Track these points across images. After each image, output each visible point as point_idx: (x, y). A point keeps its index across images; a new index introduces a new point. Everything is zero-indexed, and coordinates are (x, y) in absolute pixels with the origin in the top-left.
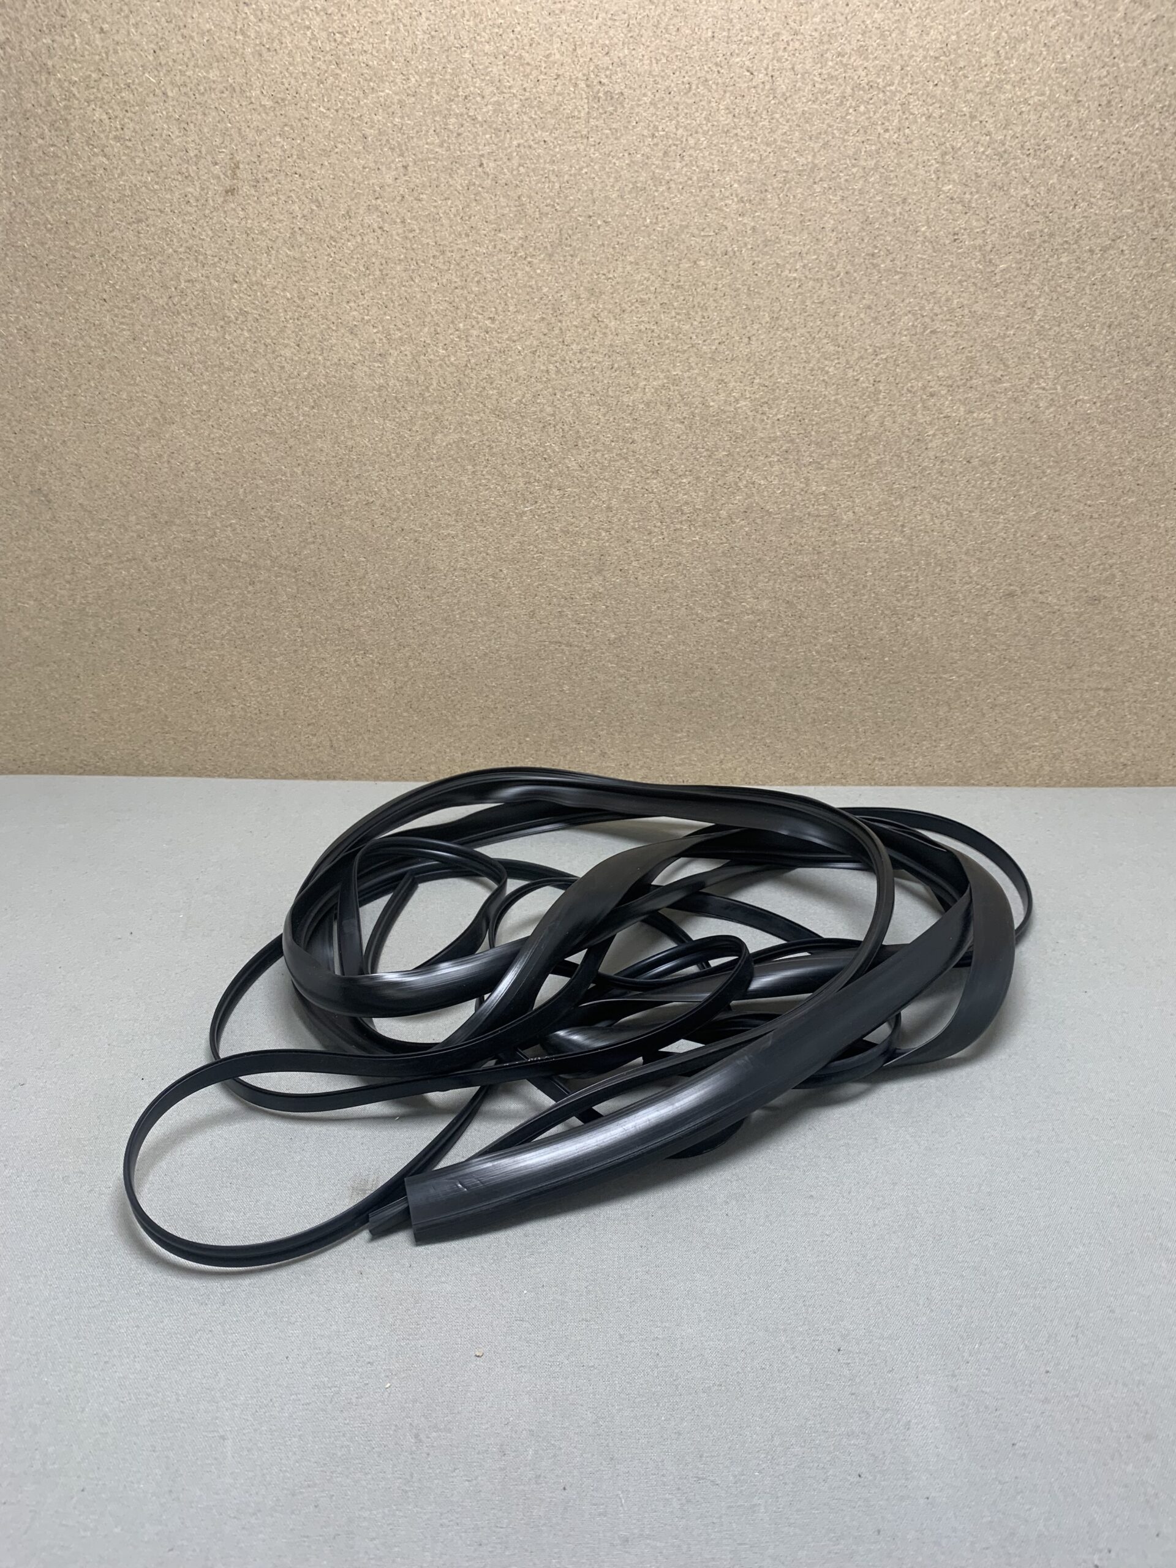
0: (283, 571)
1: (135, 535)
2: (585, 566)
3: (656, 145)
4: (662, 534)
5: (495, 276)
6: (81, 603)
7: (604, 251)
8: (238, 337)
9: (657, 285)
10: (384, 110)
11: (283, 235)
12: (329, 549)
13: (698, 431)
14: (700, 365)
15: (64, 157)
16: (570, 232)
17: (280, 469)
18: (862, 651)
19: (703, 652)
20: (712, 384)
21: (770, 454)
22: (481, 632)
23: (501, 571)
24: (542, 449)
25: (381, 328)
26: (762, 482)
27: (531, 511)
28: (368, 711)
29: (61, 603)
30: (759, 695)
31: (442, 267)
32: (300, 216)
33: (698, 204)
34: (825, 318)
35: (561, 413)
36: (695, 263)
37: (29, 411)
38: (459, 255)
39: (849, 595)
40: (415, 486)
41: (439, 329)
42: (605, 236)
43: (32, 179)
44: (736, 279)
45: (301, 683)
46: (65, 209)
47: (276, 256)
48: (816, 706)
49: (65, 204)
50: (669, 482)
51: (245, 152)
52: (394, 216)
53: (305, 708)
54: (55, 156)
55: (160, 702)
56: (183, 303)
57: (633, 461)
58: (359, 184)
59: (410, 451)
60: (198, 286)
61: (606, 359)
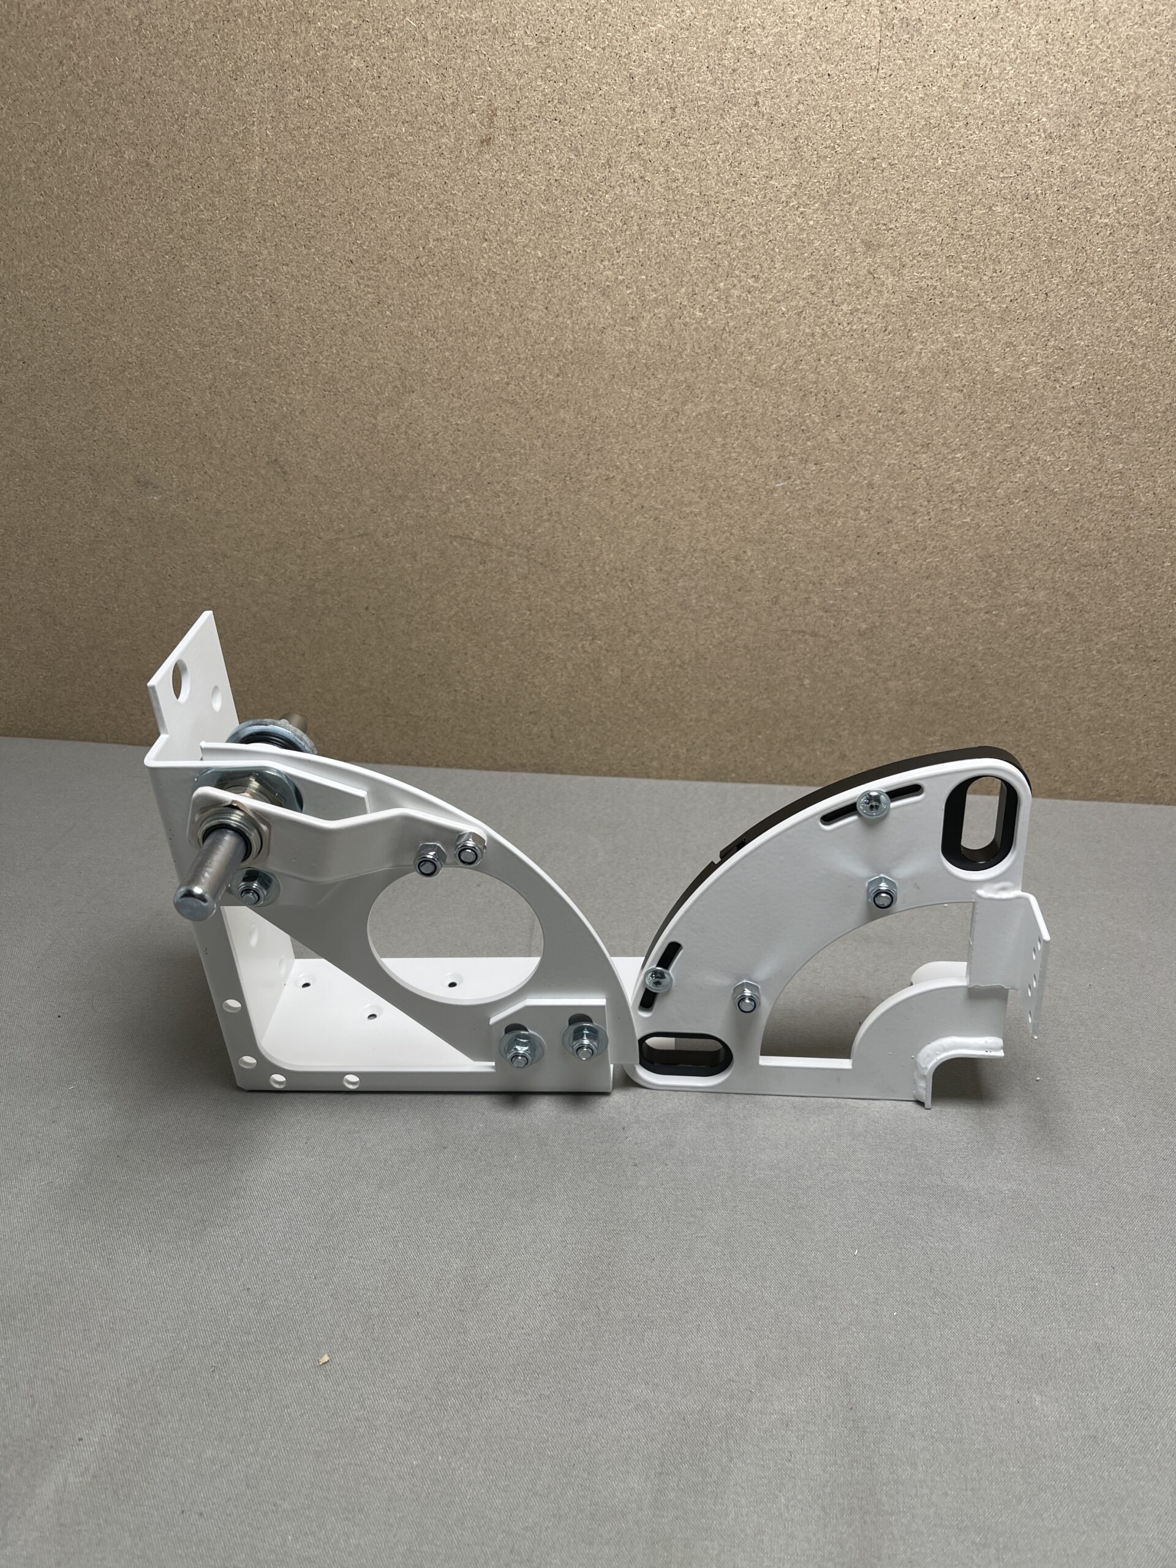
0: (515, 550)
1: (368, 509)
2: (839, 548)
3: (955, 76)
4: (928, 513)
5: (763, 229)
6: (311, 579)
7: (886, 198)
8: (485, 300)
9: (944, 235)
10: (654, 46)
11: (538, 188)
12: (564, 528)
13: (978, 401)
14: (986, 326)
15: (319, 110)
16: (850, 177)
17: (520, 442)
18: (1151, 652)
19: (965, 647)
20: (999, 348)
21: (1059, 427)
22: (717, 617)
23: (745, 552)
24: (800, 420)
25: (635, 289)
26: (1048, 458)
27: (783, 487)
28: (592, 700)
29: (291, 578)
30: (1027, 698)
31: (705, 220)
32: (557, 166)
33: (1000, 142)
34: (1138, 270)
35: (823, 380)
36: (990, 208)
37: (270, 378)
38: (726, 206)
39: (1141, 587)
40: (659, 461)
41: (697, 289)
42: (890, 180)
43: (286, 134)
44: (1037, 226)
45: (526, 669)
46: (317, 165)
47: (530, 210)
48: (1092, 712)
49: (318, 159)
50: (940, 457)
51: (504, 97)
52: (656, 164)
53: (527, 696)
54: (310, 108)
55: (383, 684)
56: (431, 263)
57: (901, 434)
58: (622, 129)
59: (658, 422)
60: (447, 245)
61: (879, 320)
